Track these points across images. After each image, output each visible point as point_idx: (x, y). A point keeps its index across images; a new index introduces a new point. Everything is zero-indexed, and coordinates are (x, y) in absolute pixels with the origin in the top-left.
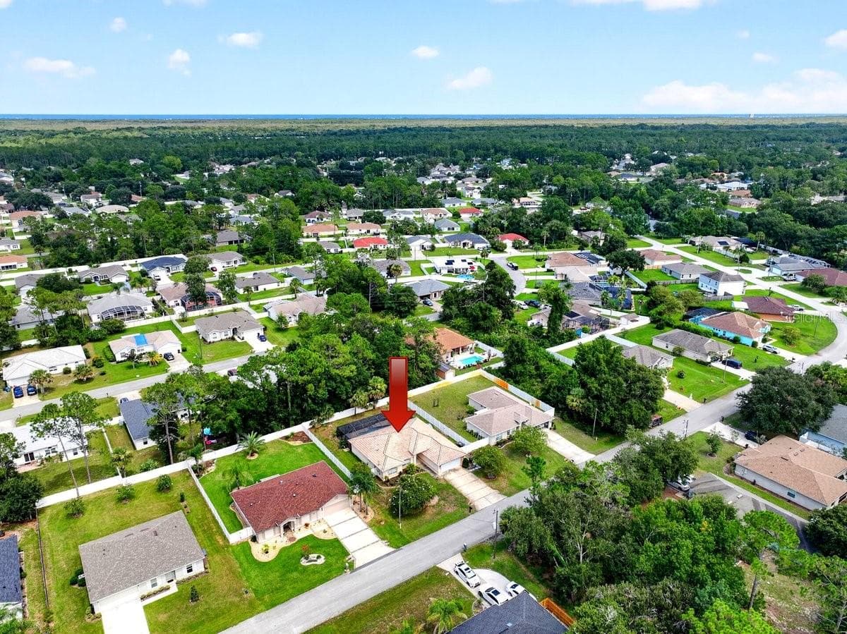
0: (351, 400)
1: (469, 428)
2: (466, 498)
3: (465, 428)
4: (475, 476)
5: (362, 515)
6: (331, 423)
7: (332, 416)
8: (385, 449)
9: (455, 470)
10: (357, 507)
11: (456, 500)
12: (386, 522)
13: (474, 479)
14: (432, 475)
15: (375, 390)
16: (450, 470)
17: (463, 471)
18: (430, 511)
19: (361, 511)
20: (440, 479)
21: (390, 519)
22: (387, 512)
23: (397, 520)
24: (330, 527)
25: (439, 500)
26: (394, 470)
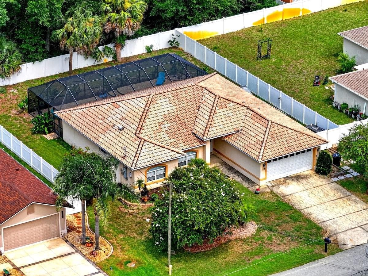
0: (60, 33)
1: (339, 99)
2: (319, 228)
3: (330, 100)
4: (344, 190)
5: (86, 250)
6: (14, 86)
7: (16, 69)
8: (140, 129)
9: (297, 178)
10: (74, 236)
11: (298, 230)
12: (138, 262)
13: (340, 195)
14: (246, 185)
15: (118, 12)
16: (287, 178)
17: (317, 180)
18: (237, 249)
19: (84, 243)
20: (264, 193)
21: (149, 260)
22: (143, 247)
23: (164, 260)
24: (18, 269)
25: (259, 230)
26: (160, 171)
